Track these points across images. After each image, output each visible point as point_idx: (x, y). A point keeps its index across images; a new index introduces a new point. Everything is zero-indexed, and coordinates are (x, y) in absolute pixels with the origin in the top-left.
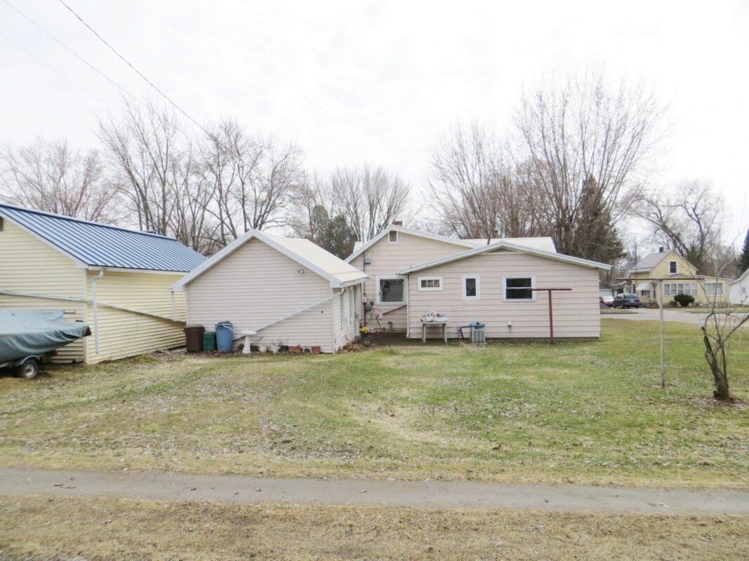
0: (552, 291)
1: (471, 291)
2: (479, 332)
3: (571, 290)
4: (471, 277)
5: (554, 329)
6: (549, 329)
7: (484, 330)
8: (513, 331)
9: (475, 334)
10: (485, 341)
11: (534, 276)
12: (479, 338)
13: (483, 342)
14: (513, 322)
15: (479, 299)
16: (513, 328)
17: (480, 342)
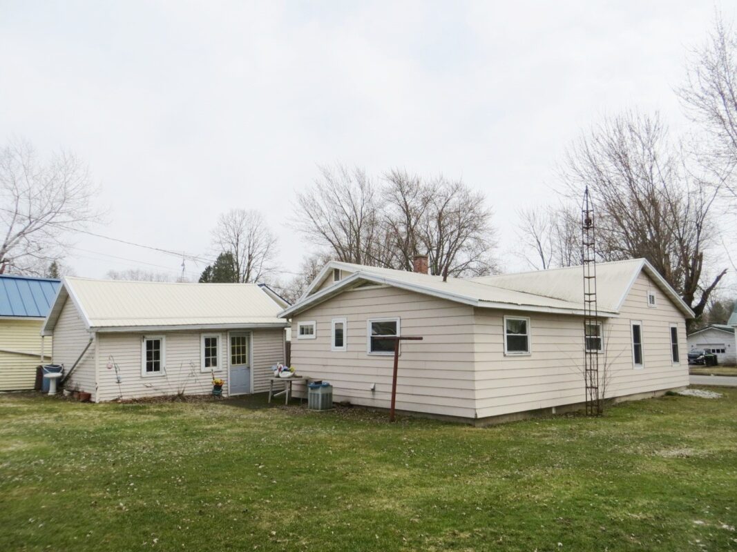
1: (339, 342)
2: (314, 394)
3: (421, 339)
4: (339, 321)
5: (398, 398)
7: (319, 392)
8: (376, 397)
9: (311, 397)
10: (320, 407)
11: (399, 319)
12: (314, 403)
13: (318, 409)
14: (376, 385)
15: (345, 350)
16: (376, 393)
17: (314, 409)
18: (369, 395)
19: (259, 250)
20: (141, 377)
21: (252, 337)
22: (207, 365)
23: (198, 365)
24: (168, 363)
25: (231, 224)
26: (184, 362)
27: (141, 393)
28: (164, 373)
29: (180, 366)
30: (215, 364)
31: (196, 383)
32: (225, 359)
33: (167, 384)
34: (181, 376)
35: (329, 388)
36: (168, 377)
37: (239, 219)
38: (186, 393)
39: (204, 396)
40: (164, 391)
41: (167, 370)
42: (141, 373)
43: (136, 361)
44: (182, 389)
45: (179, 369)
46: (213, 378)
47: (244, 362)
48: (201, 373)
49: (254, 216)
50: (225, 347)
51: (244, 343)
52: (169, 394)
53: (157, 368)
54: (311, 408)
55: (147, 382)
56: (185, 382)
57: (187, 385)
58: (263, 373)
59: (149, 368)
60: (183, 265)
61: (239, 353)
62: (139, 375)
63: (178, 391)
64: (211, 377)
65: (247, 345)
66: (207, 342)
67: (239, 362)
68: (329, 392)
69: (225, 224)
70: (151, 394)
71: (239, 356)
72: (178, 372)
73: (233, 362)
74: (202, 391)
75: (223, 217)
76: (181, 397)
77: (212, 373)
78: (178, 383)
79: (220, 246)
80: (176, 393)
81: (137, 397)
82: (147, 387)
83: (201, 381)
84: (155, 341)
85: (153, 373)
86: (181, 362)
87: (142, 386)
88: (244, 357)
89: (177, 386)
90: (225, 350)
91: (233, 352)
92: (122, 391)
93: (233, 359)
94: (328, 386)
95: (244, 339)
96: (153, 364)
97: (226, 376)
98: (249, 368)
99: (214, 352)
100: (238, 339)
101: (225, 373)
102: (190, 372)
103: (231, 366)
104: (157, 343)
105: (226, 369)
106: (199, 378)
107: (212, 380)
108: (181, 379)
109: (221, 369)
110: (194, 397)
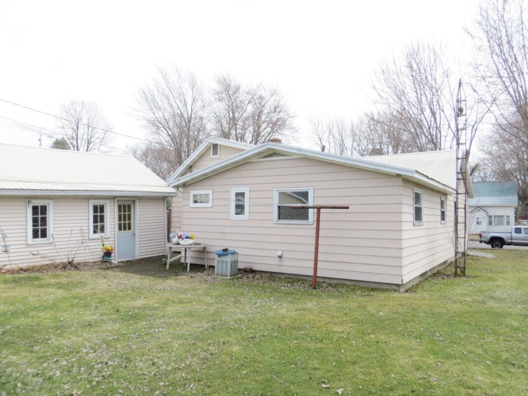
0: (322, 210)
1: (240, 209)
2: (222, 261)
3: (347, 208)
4: (240, 190)
5: (319, 265)
6: (312, 264)
7: (229, 259)
8: (283, 263)
9: (218, 265)
10: (229, 274)
11: (312, 188)
12: (222, 270)
13: (226, 276)
14: (284, 252)
15: (248, 219)
16: (284, 259)
17: (223, 276)
18: (276, 261)
19: (97, 136)
20: (27, 244)
21: (137, 204)
22: (95, 232)
23: (87, 231)
24: (56, 229)
25: (73, 112)
26: (74, 228)
27: (27, 261)
28: (51, 240)
29: (69, 232)
30: (102, 230)
31: (85, 249)
32: (113, 226)
33: (56, 251)
34: (70, 242)
35: (235, 255)
36: (56, 244)
37: (79, 109)
38: (76, 261)
39: (95, 262)
40: (52, 258)
41: (55, 237)
42: (26, 240)
43: (21, 227)
44: (73, 256)
45: (69, 236)
46: (103, 245)
47: (130, 228)
48: (90, 239)
49: (92, 108)
50: (113, 214)
51: (129, 211)
52: (58, 261)
53: (44, 235)
54: (218, 275)
55: (34, 250)
56: (75, 249)
57: (78, 252)
58: (147, 239)
59: (35, 235)
60: (40, 140)
61: (125, 220)
62: (24, 242)
63: (68, 258)
64: (101, 243)
65: (132, 213)
66: (95, 209)
67: (125, 229)
68: (236, 259)
69: (66, 112)
70: (39, 262)
71: (125, 223)
72: (68, 239)
73: (120, 229)
74: (92, 257)
75: (65, 107)
76: (71, 265)
77: (102, 239)
78: (66, 250)
79: (62, 130)
80: (66, 261)
81: (24, 265)
82: (34, 255)
83: (90, 247)
84: (41, 206)
85: (40, 240)
86: (70, 229)
87: (28, 253)
88: (130, 224)
89: (66, 253)
90: (113, 217)
91: (120, 219)
92: (11, 259)
93: (120, 225)
94: (234, 253)
95: (129, 206)
96: (40, 231)
97: (113, 242)
98: (134, 234)
99: (102, 219)
100: (125, 206)
101: (113, 239)
102: (80, 238)
103: (118, 233)
104: (44, 209)
105: (113, 236)
106: (89, 244)
107: (102, 246)
108: (70, 246)
109: (108, 236)
110: (85, 264)
